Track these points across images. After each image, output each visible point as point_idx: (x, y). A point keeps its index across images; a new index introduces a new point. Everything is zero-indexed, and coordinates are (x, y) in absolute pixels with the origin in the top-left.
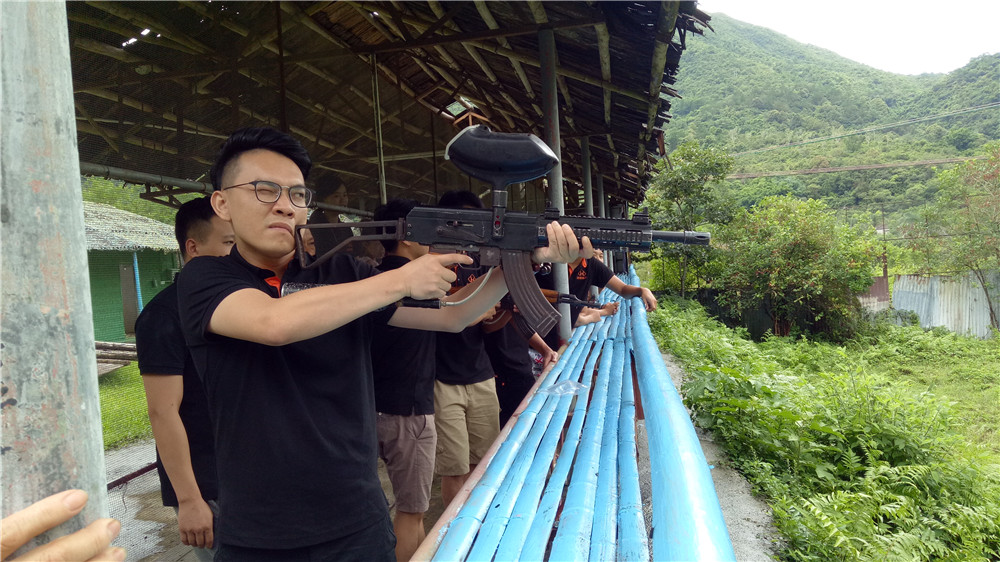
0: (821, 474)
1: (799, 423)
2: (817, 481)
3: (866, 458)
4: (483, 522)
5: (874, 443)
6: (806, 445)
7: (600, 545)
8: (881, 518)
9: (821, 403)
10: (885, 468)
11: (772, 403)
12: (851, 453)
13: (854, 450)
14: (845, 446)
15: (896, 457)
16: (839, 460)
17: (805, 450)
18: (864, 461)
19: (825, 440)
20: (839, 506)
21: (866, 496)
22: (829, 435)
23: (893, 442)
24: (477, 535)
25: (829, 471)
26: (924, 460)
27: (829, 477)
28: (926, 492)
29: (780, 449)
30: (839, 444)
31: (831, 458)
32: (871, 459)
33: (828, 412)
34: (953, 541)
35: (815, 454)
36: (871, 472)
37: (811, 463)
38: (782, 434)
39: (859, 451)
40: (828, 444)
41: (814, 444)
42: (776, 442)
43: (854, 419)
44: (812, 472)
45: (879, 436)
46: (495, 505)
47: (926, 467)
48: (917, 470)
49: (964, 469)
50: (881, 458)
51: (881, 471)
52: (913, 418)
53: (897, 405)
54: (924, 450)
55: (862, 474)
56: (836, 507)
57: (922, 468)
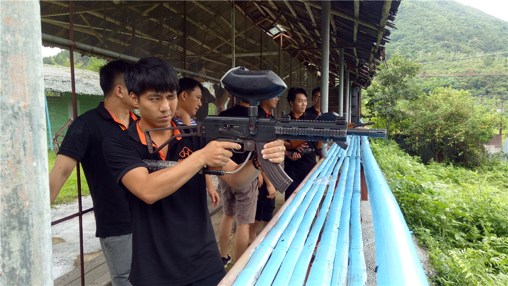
0: (457, 237)
1: (448, 210)
2: (454, 241)
3: (483, 231)
4: (274, 248)
5: (489, 224)
6: (450, 221)
7: (339, 268)
8: (491, 265)
9: (461, 200)
10: (494, 237)
11: (433, 198)
12: (475, 228)
13: (477, 226)
14: (472, 224)
16: (468, 231)
18: (482, 233)
19: (461, 220)
20: (468, 256)
21: (483, 252)
22: (463, 217)
23: (499, 224)
24: (271, 255)
27: (462, 240)
29: (435, 222)
31: (463, 229)
32: (486, 232)
33: (464, 204)
35: (455, 227)
36: (486, 240)
37: (452, 231)
38: (437, 215)
39: (480, 227)
40: (462, 222)
41: (455, 221)
42: (433, 218)
43: (478, 210)
44: (453, 236)
45: (491, 220)
46: (281, 240)
50: (492, 232)
51: (492, 239)
55: (481, 239)
56: (466, 256)
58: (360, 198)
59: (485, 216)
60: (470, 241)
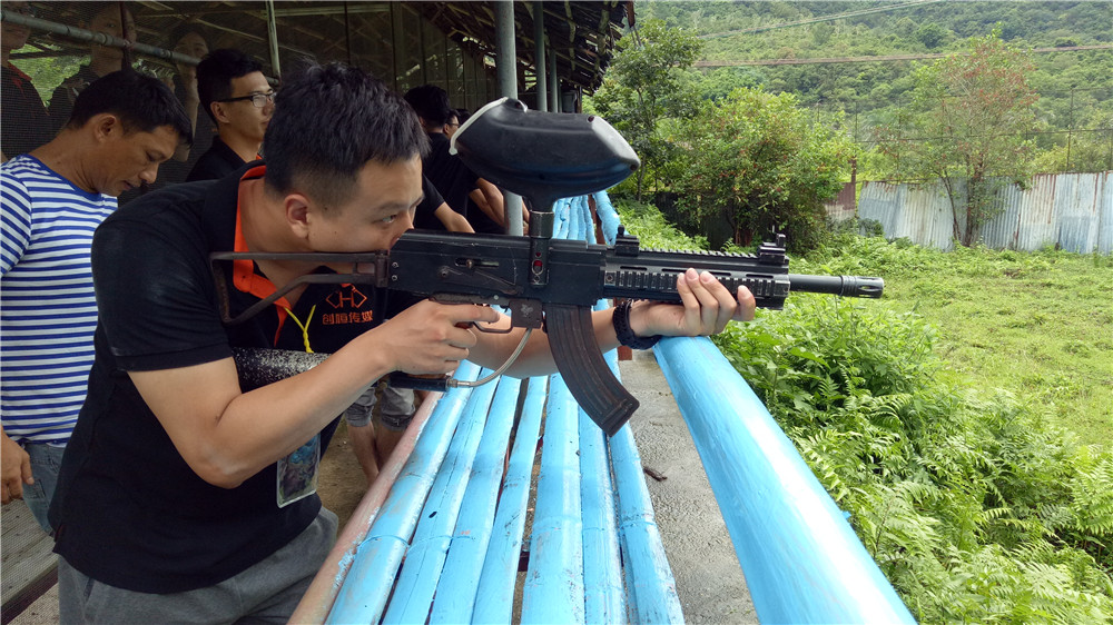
0: (799, 405)
1: (777, 348)
2: (792, 412)
3: (845, 385)
4: (410, 542)
5: (856, 370)
6: (781, 372)
7: (601, 593)
9: (798, 324)
10: (866, 397)
11: (747, 325)
12: (829, 380)
13: (833, 376)
14: (823, 374)
15: (877, 384)
16: (817, 386)
17: (779, 378)
18: (842, 389)
21: (856, 434)
23: (873, 368)
25: (807, 401)
26: (907, 388)
27: (808, 408)
30: (817, 370)
31: (807, 385)
32: (850, 386)
33: (809, 334)
35: (790, 382)
36: (852, 403)
37: (786, 391)
38: (756, 360)
39: (837, 378)
40: (802, 370)
41: (791, 371)
43: (834, 342)
44: (788, 402)
45: (859, 361)
46: (428, 513)
47: (909, 395)
48: (899, 399)
50: (860, 386)
51: (863, 401)
52: (897, 342)
53: (882, 327)
54: (908, 377)
55: (840, 403)
56: (825, 448)
57: (906, 397)
59: (847, 354)
60: (820, 407)
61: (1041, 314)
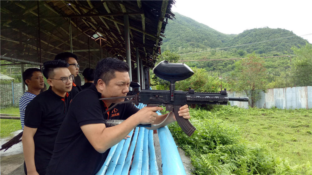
0: (204, 148)
1: (198, 134)
2: (203, 150)
3: (216, 143)
4: (108, 166)
5: (218, 139)
6: (200, 140)
7: (144, 171)
8: (220, 160)
9: (205, 128)
10: (221, 146)
12: (213, 142)
13: (213, 141)
14: (211, 140)
15: (224, 143)
16: (209, 144)
17: (200, 142)
18: (216, 144)
19: (205, 139)
20: (209, 157)
21: (216, 154)
22: (207, 137)
23: (223, 139)
24: (106, 170)
25: (207, 147)
26: (232, 144)
27: (207, 149)
28: (232, 152)
29: (193, 141)
30: (209, 140)
31: (207, 144)
32: (218, 143)
33: (207, 130)
34: (239, 166)
35: (203, 143)
36: (218, 148)
37: (201, 145)
38: (194, 137)
39: (214, 141)
40: (206, 140)
41: (202, 140)
42: (192, 139)
43: (213, 132)
44: (202, 148)
45: (220, 137)
46: (112, 161)
47: (232, 145)
48: (230, 146)
49: (242, 146)
50: (220, 143)
51: (220, 147)
52: (229, 132)
53: (225, 128)
54: (231, 141)
55: (215, 148)
56: (208, 158)
57: (231, 146)
58: (153, 133)
59: (216, 135)
60: (211, 149)
61: (271, 125)
